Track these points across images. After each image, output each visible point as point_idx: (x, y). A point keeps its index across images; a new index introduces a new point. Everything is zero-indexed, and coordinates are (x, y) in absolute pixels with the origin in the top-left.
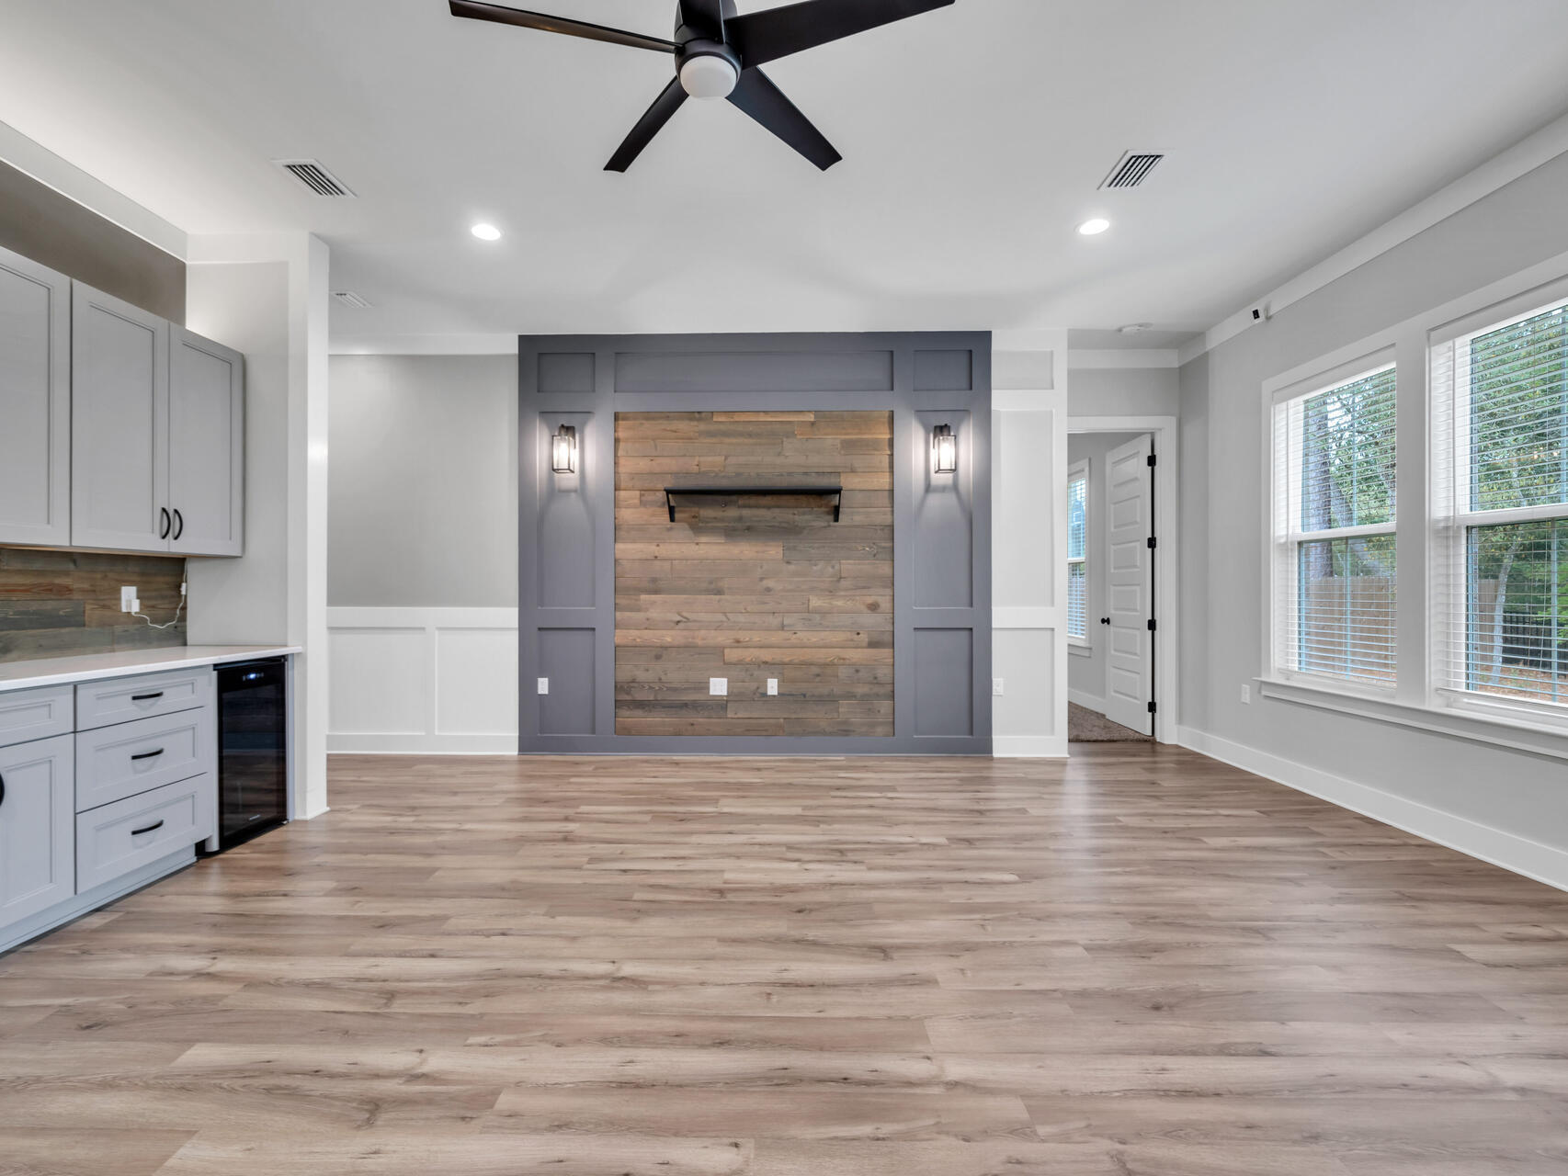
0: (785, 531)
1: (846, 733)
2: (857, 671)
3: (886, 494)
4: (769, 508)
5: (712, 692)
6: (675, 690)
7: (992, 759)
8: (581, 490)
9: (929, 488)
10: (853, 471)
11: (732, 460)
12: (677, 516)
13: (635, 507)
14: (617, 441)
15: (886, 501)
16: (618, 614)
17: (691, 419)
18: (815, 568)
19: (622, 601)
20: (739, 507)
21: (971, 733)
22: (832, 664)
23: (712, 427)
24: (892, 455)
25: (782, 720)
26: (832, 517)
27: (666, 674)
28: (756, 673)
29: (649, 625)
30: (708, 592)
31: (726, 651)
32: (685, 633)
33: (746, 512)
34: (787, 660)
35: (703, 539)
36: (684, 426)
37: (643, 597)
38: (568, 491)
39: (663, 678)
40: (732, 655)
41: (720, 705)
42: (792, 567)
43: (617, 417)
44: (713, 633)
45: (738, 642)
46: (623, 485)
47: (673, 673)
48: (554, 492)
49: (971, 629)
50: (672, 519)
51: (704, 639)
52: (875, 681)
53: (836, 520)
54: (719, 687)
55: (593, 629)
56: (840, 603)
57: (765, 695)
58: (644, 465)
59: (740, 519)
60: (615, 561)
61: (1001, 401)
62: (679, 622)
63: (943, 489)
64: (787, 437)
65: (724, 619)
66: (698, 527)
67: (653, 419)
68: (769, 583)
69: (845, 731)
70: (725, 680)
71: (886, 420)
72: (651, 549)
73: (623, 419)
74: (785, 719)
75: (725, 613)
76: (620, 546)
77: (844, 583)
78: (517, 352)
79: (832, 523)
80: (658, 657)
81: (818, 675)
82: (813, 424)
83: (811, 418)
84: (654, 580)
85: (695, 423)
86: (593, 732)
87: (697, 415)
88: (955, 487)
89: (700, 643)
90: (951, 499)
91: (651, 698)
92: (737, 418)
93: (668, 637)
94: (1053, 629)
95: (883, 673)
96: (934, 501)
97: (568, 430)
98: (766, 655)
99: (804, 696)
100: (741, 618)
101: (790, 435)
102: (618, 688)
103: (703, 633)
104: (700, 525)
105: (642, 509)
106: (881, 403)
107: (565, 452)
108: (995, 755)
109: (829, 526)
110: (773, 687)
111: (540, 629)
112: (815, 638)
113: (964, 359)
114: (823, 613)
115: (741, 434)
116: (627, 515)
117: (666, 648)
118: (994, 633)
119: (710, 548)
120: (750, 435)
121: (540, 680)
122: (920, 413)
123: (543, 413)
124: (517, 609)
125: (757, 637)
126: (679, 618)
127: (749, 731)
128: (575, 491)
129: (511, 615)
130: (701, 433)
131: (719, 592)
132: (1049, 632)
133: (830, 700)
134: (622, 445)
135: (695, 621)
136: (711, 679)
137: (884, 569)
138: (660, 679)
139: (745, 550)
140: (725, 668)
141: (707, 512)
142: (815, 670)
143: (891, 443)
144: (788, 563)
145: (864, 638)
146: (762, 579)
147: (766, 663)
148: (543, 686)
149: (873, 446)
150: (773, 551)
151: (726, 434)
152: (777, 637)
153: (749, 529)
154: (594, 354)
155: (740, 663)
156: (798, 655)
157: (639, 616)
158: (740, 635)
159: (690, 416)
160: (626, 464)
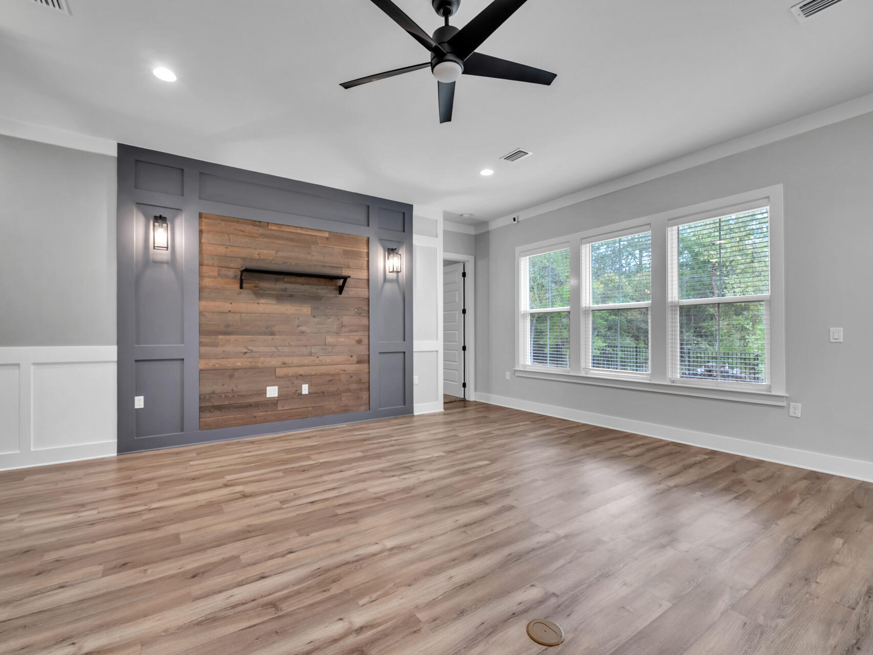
0: (315, 298)
1: (346, 411)
2: (351, 377)
3: (366, 281)
4: (303, 284)
5: (268, 396)
6: (243, 396)
7: (413, 416)
8: (172, 262)
9: (385, 280)
10: (349, 267)
11: (280, 254)
12: (244, 285)
13: (215, 277)
14: (201, 232)
15: (366, 285)
16: (202, 349)
17: (254, 225)
18: (329, 320)
19: (206, 340)
20: (285, 283)
21: (405, 404)
22: (338, 374)
23: (269, 232)
24: (368, 261)
25: (310, 408)
26: (338, 292)
27: (237, 387)
28: (295, 382)
29: (225, 355)
30: (265, 334)
31: (277, 370)
32: (250, 360)
33: (288, 286)
34: (313, 373)
35: (262, 301)
36: (249, 228)
37: (220, 337)
38: (162, 262)
39: (235, 389)
40: (281, 372)
41: (274, 402)
42: (316, 320)
43: (201, 216)
44: (269, 359)
45: (284, 364)
46: (205, 262)
47: (242, 386)
48: (148, 262)
49: (404, 352)
50: (241, 287)
51: (262, 363)
52: (360, 382)
53: (340, 293)
54: (272, 392)
55: (183, 359)
56: (342, 340)
57: (301, 394)
58: (221, 250)
59: (285, 290)
60: (200, 313)
61: (417, 239)
62: (246, 353)
63: (391, 281)
64: (313, 244)
65: (275, 350)
66: (259, 294)
67: (227, 221)
68: (303, 328)
69: (346, 410)
70: (276, 388)
71: (365, 242)
72: (227, 306)
73: (206, 218)
74: (312, 407)
75: (276, 347)
77: (344, 329)
78: (116, 155)
79: (338, 295)
80: (231, 376)
81: (331, 381)
82: (327, 238)
83: (327, 235)
84: (228, 326)
85: (257, 228)
86: (182, 430)
87: (258, 223)
88: (397, 280)
89: (260, 365)
90: (395, 286)
91: (227, 403)
92: (284, 229)
93: (239, 363)
94: (437, 351)
95: (364, 378)
96: (388, 286)
97: (160, 219)
98: (301, 371)
99: (323, 393)
100: (286, 349)
101: (316, 243)
102: (202, 398)
103: (262, 359)
104: (260, 292)
105: (220, 279)
106: (364, 232)
107: (160, 236)
108: (415, 414)
109: (336, 297)
110: (305, 389)
111: (136, 361)
112: (328, 359)
113: (401, 215)
114: (333, 346)
115: (287, 239)
116: (207, 282)
117: (238, 370)
118: (414, 354)
119: (267, 307)
120: (292, 240)
121: (136, 398)
122: (381, 240)
123: (138, 203)
124: (116, 347)
125: (296, 360)
126: (245, 350)
127: (291, 417)
128: (167, 263)
129: (111, 352)
130: (262, 235)
131: (272, 334)
132: (436, 353)
133: (337, 394)
134: (204, 235)
135: (257, 352)
136: (268, 388)
137: (364, 321)
138: (233, 390)
139: (288, 309)
141: (266, 285)
142: (329, 378)
143: (368, 253)
144: (314, 317)
145: (355, 358)
146: (299, 326)
147: (301, 375)
148: (139, 402)
149: (357, 255)
150: (306, 310)
151: (277, 238)
152: (307, 360)
153: (291, 296)
154: (183, 170)
155: (285, 377)
156: (323, 369)
157: (219, 350)
158: (287, 360)
159: (254, 223)
160: (208, 248)
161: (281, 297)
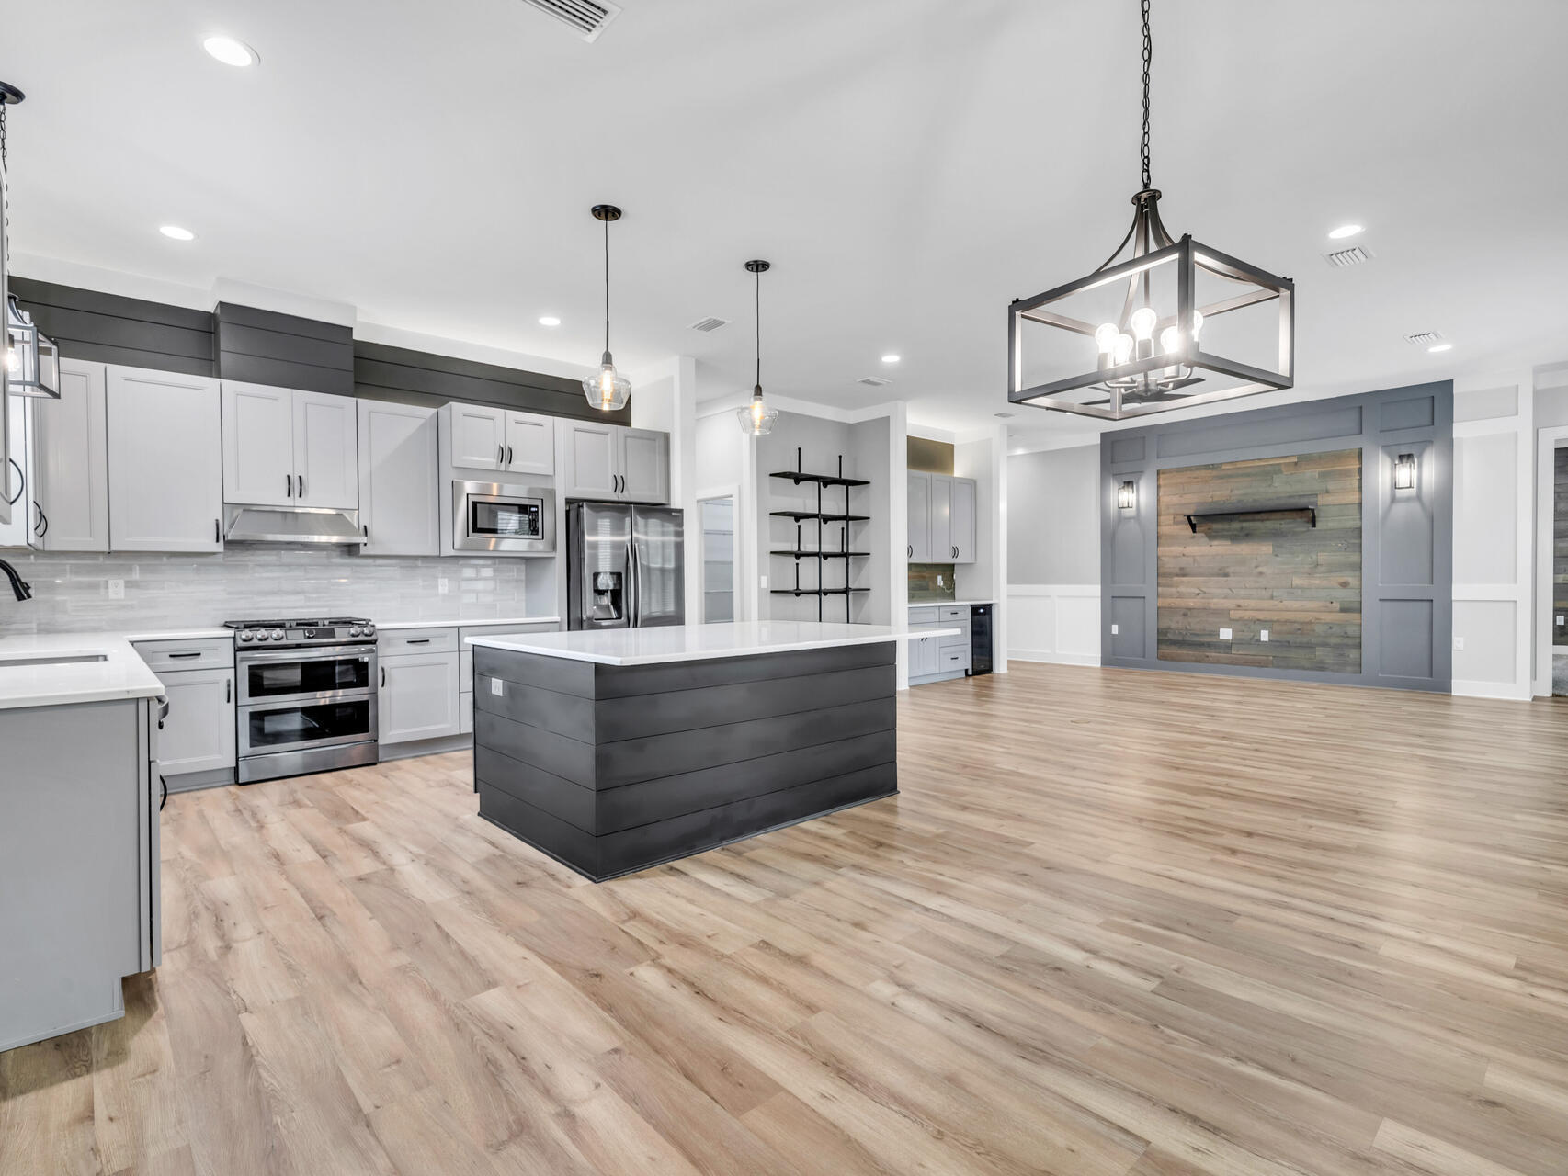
0: (1275, 535)
1: (1322, 669)
2: (1331, 628)
3: (1356, 507)
4: (1262, 520)
5: (1221, 637)
6: (1197, 635)
7: (1451, 695)
8: (1137, 517)
9: (1394, 500)
10: (1327, 492)
11: (1236, 492)
12: (1197, 530)
13: (1170, 525)
14: (1159, 487)
15: (1356, 511)
16: (1160, 589)
17: (1207, 469)
18: (1297, 559)
19: (1162, 581)
21: (1431, 676)
22: (1310, 623)
23: (1222, 473)
24: (1361, 479)
25: (1271, 658)
26: (1310, 525)
27: (1190, 625)
28: (1252, 626)
29: (1181, 596)
30: (1218, 575)
31: (1231, 612)
32: (1203, 600)
33: (1245, 524)
34: (1275, 619)
35: (1215, 543)
36: (1203, 473)
37: (1176, 578)
38: (1130, 518)
39: (1188, 627)
40: (1235, 614)
41: (1227, 646)
42: (1279, 559)
43: (1158, 473)
44: (1222, 601)
45: (1239, 606)
46: (1163, 513)
47: (1195, 624)
48: (1121, 520)
49: (1433, 601)
50: (1194, 531)
51: (1215, 604)
52: (1346, 635)
53: (1314, 526)
54: (1226, 634)
55: (1144, 598)
56: (1317, 582)
57: (1259, 640)
58: (1175, 499)
59: (1242, 529)
60: (1158, 557)
61: (1460, 430)
62: (1198, 594)
63: (1408, 499)
64: (1276, 474)
65: (1230, 592)
66: (1212, 536)
67: (1182, 471)
68: (1260, 569)
69: (1321, 667)
70: (1230, 630)
71: (1357, 454)
72: (1181, 549)
73: (1163, 473)
74: (1274, 657)
75: (1230, 589)
76: (1161, 549)
77: (1321, 569)
78: (1099, 442)
79: (1311, 528)
80: (1185, 615)
81: (1299, 629)
82: (1296, 463)
83: (1295, 460)
84: (1182, 569)
85: (1210, 471)
86: (1144, 657)
87: (1212, 467)
88: (1419, 497)
89: (1213, 606)
90: (1416, 507)
91: (1181, 639)
92: (1239, 465)
93: (1191, 603)
94: (1515, 602)
95: (1352, 630)
96: (1399, 509)
97: (1129, 484)
98: (1261, 616)
99: (1288, 642)
100: (1242, 592)
101: (1280, 472)
102: (1160, 632)
103: (1215, 600)
104: (1214, 534)
105: (1175, 527)
106: (1353, 443)
107: (1127, 497)
108: (1453, 694)
109: (1308, 531)
110: (1265, 636)
111: (1114, 597)
112: (1296, 605)
113: (1427, 404)
114: (1302, 588)
115: (1242, 475)
116: (1164, 530)
117: (1190, 609)
118: (1453, 603)
119: (1221, 548)
120: (1248, 475)
121: (1114, 626)
122: (1387, 448)
123: (1114, 475)
124: (1100, 587)
125: (1252, 603)
126: (1197, 591)
127: (1247, 663)
128: (1133, 518)
129: (1096, 590)
130: (1214, 478)
131: (1226, 575)
132: (1512, 604)
133: (1310, 646)
134: (1162, 490)
135: (1210, 593)
136: (1221, 630)
137: (1354, 558)
138: (1186, 628)
139: (1244, 549)
140: (1230, 623)
141: (1216, 526)
142: (1298, 626)
143: (1360, 470)
144: (1276, 555)
145: (1336, 605)
146: (1256, 567)
147: (1258, 620)
148: (1115, 629)
149: (1346, 473)
150: (1266, 549)
151: (1230, 476)
152: (1266, 604)
153: (1247, 535)
154: (1144, 438)
155: (1241, 620)
156: (1285, 616)
157: (1173, 590)
158: (1241, 602)
159: (1207, 467)
160: (1164, 499)
161: (1235, 538)
